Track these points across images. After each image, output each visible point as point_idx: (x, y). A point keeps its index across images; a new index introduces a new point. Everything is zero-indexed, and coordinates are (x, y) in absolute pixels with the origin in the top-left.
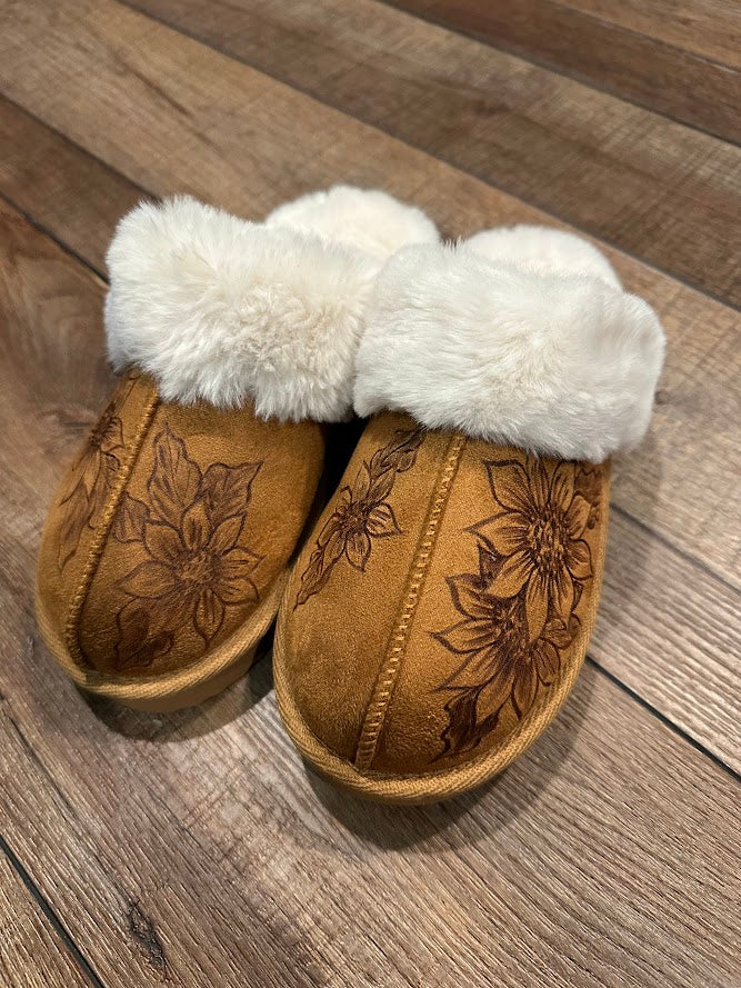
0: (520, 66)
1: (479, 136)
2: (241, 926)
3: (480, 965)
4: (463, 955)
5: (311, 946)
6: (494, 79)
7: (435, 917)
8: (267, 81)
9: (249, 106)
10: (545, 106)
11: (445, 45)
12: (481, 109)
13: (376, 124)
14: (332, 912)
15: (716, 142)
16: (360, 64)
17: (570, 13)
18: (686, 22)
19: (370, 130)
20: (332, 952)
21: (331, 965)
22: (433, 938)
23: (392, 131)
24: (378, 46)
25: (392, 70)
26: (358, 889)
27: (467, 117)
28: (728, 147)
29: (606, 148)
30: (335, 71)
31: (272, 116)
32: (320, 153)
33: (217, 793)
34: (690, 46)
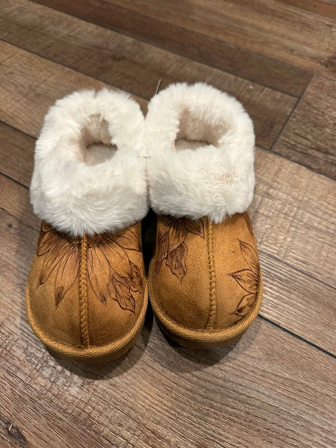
0: (129, 40)
1: (116, 70)
2: (60, 419)
3: (165, 407)
4: (157, 405)
5: (93, 419)
6: (119, 46)
7: (143, 393)
8: (16, 49)
9: (9, 60)
10: (142, 56)
11: (95, 32)
12: (115, 58)
13: (69, 67)
14: (100, 402)
15: (211, 68)
16: (58, 40)
17: (147, 17)
18: (194, 20)
19: (67, 69)
20: (102, 419)
21: (103, 424)
22: (144, 402)
23: (77, 69)
24: (65, 32)
25: (73, 42)
26: (109, 390)
27: (109, 62)
28: (216, 70)
29: (169, 72)
30: (47, 44)
31: (20, 64)
32: (46, 80)
33: (40, 365)
34: (196, 30)
